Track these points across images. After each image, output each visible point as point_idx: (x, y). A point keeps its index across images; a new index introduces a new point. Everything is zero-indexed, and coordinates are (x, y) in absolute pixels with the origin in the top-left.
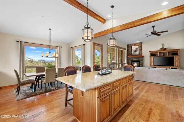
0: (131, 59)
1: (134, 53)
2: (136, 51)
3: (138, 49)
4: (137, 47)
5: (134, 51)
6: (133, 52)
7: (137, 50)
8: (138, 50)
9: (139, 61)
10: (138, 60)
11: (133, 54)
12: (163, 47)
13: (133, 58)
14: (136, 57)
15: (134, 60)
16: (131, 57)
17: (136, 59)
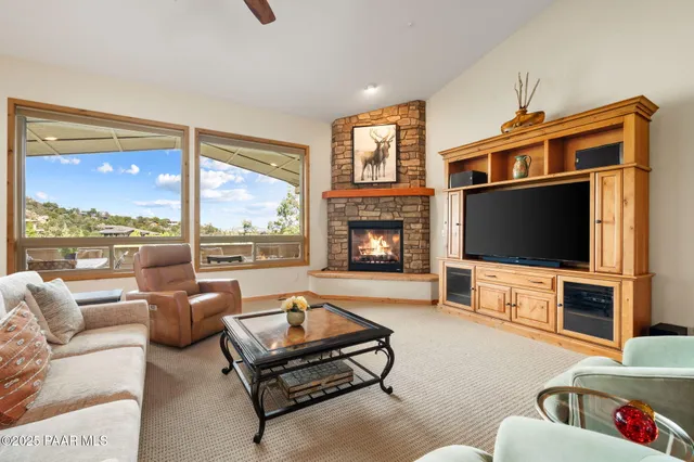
0: (343, 211)
1: (368, 172)
2: (376, 159)
3: (393, 145)
4: (387, 132)
5: (366, 163)
6: (359, 164)
7: (385, 151)
8: (392, 151)
9: (397, 226)
10: (388, 217)
11: (357, 179)
12: (523, 110)
13: (357, 204)
14: (379, 197)
15: (364, 219)
16: (344, 201)
17: (378, 214)
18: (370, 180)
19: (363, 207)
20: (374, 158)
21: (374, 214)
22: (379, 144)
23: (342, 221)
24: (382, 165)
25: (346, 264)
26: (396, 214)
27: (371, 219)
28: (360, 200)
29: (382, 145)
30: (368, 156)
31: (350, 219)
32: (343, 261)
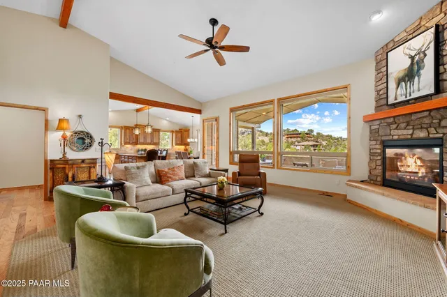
0: (377, 131)
1: (402, 90)
2: (410, 75)
3: (431, 51)
4: (423, 40)
5: (399, 81)
7: (420, 62)
8: (429, 59)
10: (422, 135)
11: (392, 100)
13: (389, 125)
14: (411, 114)
15: (396, 137)
16: (378, 122)
17: (411, 131)
18: (403, 99)
19: (395, 126)
20: (407, 75)
21: (405, 132)
22: (412, 58)
23: (376, 140)
24: (416, 78)
25: (379, 179)
26: (432, 130)
27: (402, 137)
28: (392, 120)
29: (417, 58)
30: (401, 75)
31: (384, 138)
32: (377, 176)
